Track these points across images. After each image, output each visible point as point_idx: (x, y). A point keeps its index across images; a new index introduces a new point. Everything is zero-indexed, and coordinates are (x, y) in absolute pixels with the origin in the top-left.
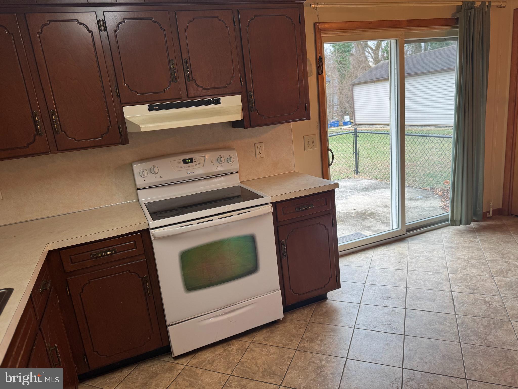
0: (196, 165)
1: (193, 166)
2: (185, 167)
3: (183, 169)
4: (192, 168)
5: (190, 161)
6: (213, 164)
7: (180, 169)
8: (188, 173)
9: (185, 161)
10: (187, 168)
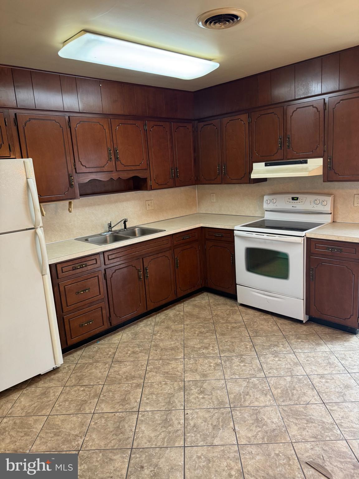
0: (299, 202)
1: (297, 203)
2: (292, 202)
3: (291, 203)
4: (296, 204)
5: (296, 199)
6: (311, 204)
7: (288, 203)
8: (293, 207)
9: (293, 199)
10: (293, 203)
